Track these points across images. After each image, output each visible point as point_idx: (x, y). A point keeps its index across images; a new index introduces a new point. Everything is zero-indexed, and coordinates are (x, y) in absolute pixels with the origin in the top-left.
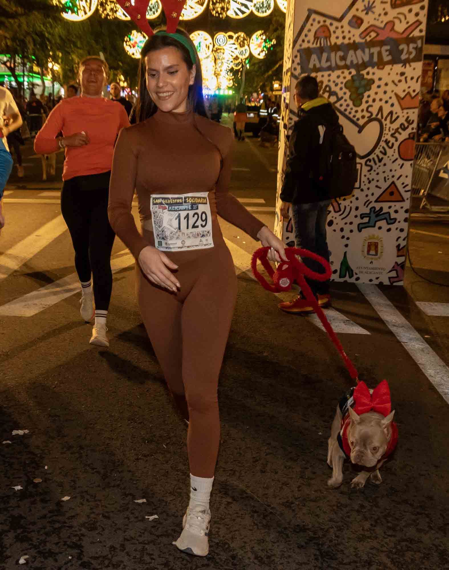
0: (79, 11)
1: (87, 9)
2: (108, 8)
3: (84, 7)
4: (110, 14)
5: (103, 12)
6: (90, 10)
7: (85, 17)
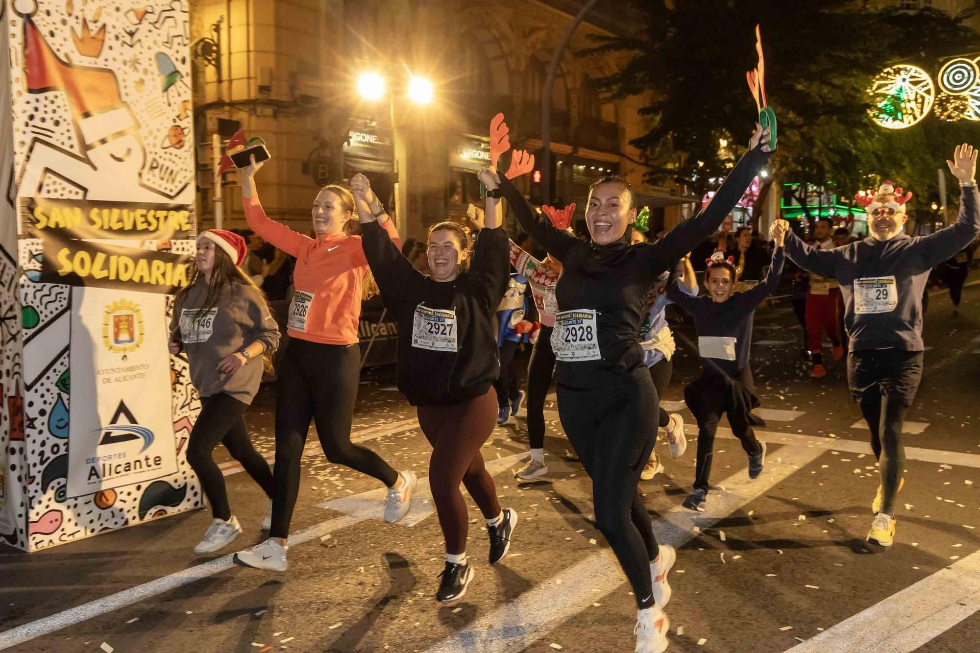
0: (905, 117)
1: (917, 112)
2: (950, 107)
3: (912, 109)
4: (953, 115)
5: (942, 114)
6: (922, 113)
7: (913, 123)
